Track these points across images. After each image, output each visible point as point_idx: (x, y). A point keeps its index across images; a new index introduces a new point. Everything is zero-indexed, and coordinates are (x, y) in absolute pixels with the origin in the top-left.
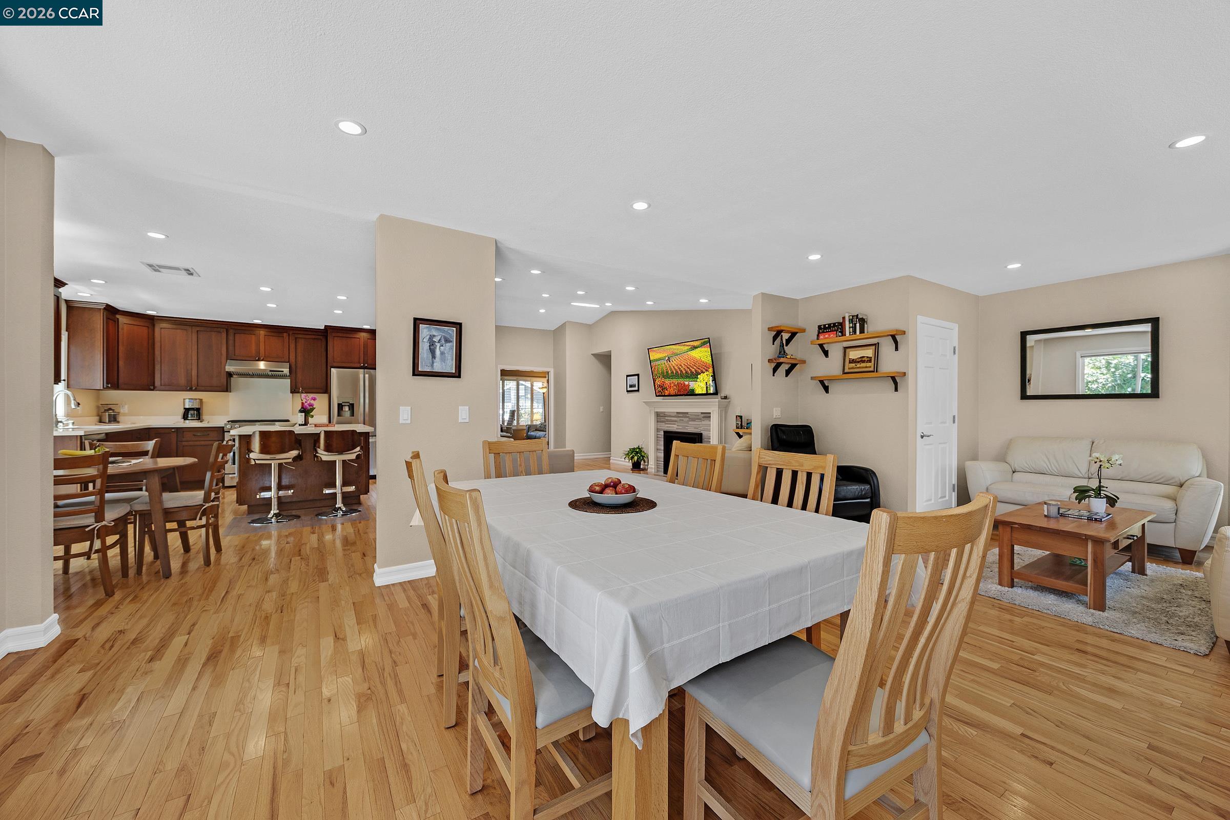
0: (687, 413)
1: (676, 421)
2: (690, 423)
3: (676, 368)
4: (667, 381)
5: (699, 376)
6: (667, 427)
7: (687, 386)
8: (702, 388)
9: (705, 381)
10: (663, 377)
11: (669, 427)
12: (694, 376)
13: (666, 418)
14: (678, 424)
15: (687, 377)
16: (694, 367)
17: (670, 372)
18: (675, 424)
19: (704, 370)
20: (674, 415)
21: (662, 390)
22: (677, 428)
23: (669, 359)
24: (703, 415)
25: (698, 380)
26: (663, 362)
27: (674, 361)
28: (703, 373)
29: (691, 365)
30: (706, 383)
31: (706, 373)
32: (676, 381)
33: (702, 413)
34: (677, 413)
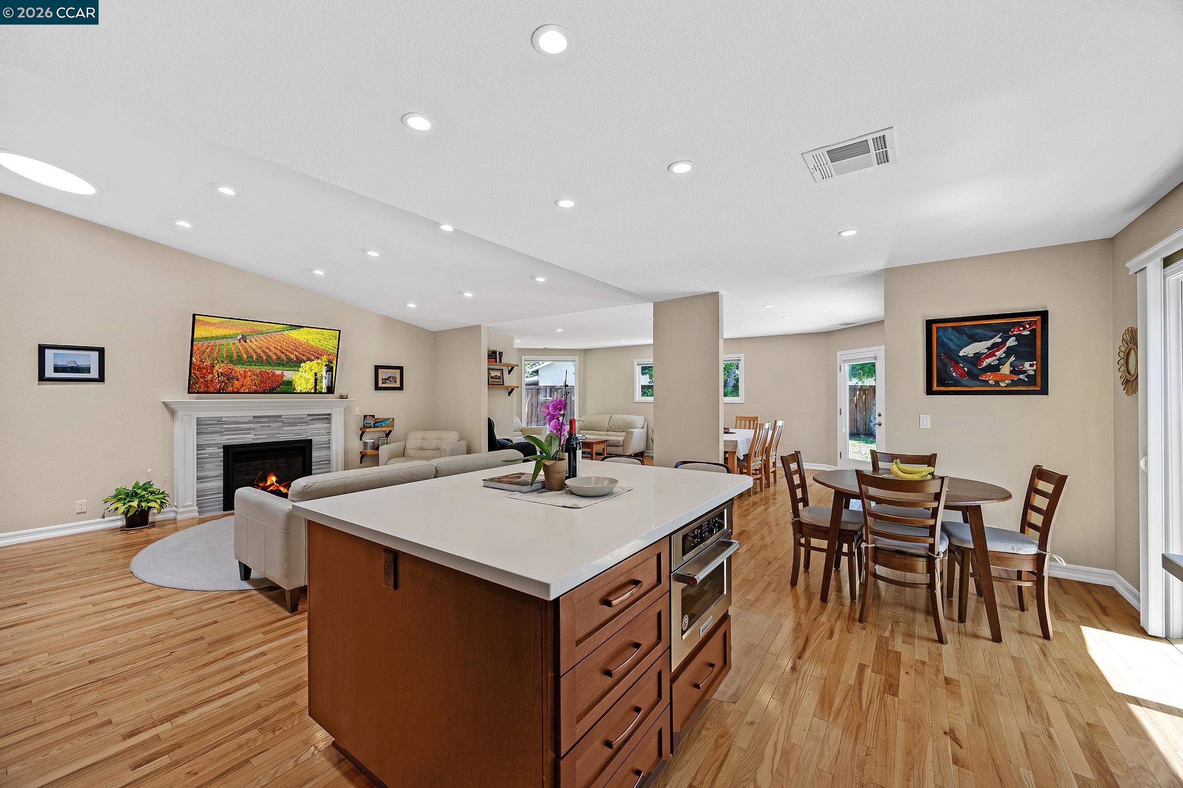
0: (280, 416)
1: (253, 429)
2: (285, 428)
3: (259, 351)
4: (239, 369)
5: (302, 365)
6: (227, 439)
7: (279, 376)
8: (307, 381)
9: (313, 372)
10: (231, 362)
11: (235, 439)
12: (296, 364)
13: (224, 426)
14: (256, 433)
15: (279, 365)
16: (295, 353)
17: (245, 356)
18: (250, 434)
19: (313, 358)
20: (246, 420)
21: (228, 380)
22: (253, 439)
23: (244, 338)
24: (311, 418)
25: (300, 370)
26: (231, 341)
27: (256, 343)
28: (311, 360)
29: (289, 349)
30: (316, 374)
31: (316, 361)
32: (257, 369)
33: (309, 415)
34: (254, 417)
